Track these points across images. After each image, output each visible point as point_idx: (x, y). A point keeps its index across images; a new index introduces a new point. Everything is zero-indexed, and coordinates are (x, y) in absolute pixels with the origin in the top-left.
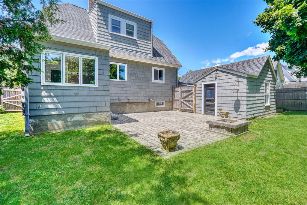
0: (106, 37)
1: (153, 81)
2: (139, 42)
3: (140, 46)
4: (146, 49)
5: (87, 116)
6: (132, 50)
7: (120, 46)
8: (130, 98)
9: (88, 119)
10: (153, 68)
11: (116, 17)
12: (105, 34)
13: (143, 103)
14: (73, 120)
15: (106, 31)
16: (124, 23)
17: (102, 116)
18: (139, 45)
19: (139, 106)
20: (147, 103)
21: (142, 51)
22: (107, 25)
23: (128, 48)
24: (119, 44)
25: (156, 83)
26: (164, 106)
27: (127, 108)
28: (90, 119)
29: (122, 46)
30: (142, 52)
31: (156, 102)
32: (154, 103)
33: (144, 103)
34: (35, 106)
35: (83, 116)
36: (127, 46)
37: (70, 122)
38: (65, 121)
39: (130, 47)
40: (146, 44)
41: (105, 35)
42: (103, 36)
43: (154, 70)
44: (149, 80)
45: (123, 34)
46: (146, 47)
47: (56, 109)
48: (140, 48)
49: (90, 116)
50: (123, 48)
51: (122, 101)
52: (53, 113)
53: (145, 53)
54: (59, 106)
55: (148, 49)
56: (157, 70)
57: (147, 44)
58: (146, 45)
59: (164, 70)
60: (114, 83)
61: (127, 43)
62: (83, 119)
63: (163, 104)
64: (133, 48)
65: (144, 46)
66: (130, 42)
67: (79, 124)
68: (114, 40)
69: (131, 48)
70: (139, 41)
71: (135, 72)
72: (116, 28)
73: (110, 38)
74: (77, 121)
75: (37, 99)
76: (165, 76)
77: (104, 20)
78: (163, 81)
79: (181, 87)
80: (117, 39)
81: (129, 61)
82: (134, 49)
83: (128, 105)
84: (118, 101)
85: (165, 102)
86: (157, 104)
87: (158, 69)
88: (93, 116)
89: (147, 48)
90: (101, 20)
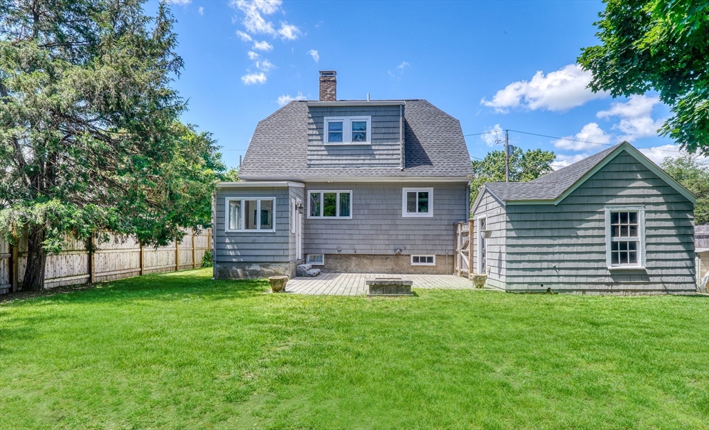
0: (320, 153)
1: (405, 214)
2: (377, 148)
3: (377, 154)
4: (390, 157)
5: (264, 267)
6: (362, 164)
7: (341, 162)
8: (357, 247)
9: (264, 269)
10: (405, 191)
11: (335, 118)
12: (319, 148)
13: (383, 257)
14: (251, 269)
15: (320, 143)
16: (347, 122)
17: (280, 268)
18: (375, 153)
19: (374, 261)
20: (391, 257)
21: (381, 162)
22: (321, 135)
23: (355, 162)
24: (339, 160)
25: (412, 219)
26: (434, 264)
27: (353, 264)
28: (267, 270)
29: (344, 162)
30: (382, 164)
31: (412, 256)
32: (407, 257)
33: (386, 257)
34: (221, 253)
35: (260, 266)
36: (354, 159)
37: (248, 270)
38: (244, 270)
39: (358, 160)
40: (390, 148)
41: (318, 151)
42: (315, 153)
43: (408, 193)
44: (395, 213)
45: (347, 140)
46: (391, 152)
47: (236, 256)
48: (377, 157)
49: (267, 267)
50: (346, 164)
51: (343, 252)
52: (234, 260)
53: (388, 164)
54: (239, 253)
55: (395, 157)
56: (415, 193)
57: (393, 147)
58: (391, 150)
59: (432, 191)
60: (332, 222)
61: (352, 155)
62: (260, 269)
63: (430, 260)
64: (364, 160)
65: (385, 152)
66: (359, 152)
67: (256, 275)
68: (332, 155)
69: (361, 162)
70: (376, 145)
71: (368, 202)
72: (336, 134)
73: (326, 153)
74: (254, 271)
75: (222, 246)
76: (434, 202)
77: (317, 129)
78: (430, 214)
79: (461, 225)
80: (336, 153)
81: (356, 184)
82: (366, 162)
83: (354, 258)
84: (337, 252)
85: (434, 257)
86: (416, 259)
87: (417, 190)
88: (270, 267)
89: (392, 155)
90: (313, 129)
